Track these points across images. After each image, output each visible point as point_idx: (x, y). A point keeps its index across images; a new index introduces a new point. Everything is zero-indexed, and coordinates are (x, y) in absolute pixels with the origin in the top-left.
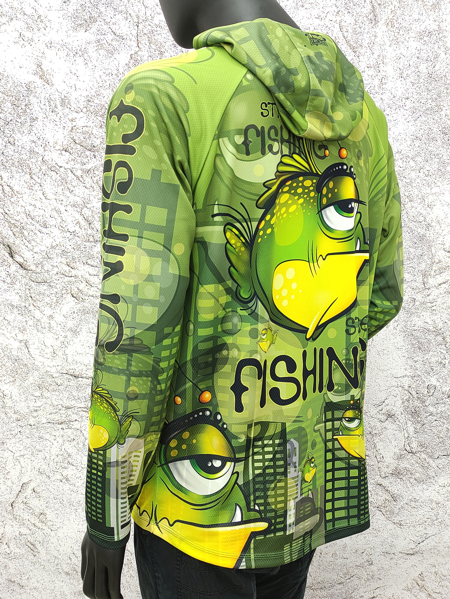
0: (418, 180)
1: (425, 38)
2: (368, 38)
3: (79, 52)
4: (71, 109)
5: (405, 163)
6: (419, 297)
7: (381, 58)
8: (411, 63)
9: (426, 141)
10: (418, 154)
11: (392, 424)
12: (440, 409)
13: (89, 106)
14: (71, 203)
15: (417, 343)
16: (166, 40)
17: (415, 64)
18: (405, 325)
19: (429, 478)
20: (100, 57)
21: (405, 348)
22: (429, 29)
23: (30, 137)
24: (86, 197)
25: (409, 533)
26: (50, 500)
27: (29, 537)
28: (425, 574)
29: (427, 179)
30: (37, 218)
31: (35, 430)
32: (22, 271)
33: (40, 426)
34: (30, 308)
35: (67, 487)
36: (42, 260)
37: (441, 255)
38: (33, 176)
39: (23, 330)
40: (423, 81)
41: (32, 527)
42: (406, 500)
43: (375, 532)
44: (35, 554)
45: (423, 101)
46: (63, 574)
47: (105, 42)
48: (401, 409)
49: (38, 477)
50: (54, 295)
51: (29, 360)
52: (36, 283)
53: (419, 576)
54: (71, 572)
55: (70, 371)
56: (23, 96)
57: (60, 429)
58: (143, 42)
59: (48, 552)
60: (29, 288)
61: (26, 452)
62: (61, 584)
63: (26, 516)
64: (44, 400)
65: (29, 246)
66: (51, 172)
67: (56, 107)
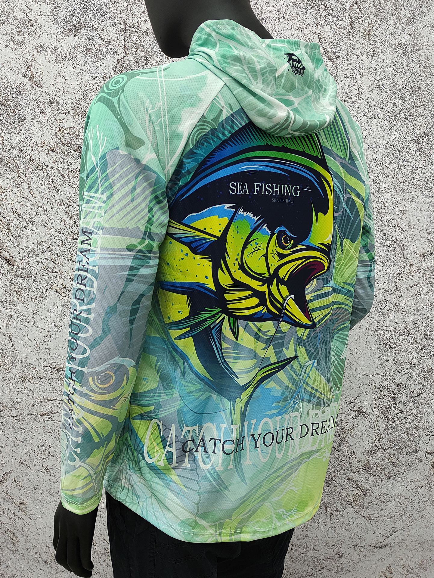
0: (391, 186)
1: (401, 51)
2: (346, 49)
3: (67, 56)
4: (60, 111)
5: (379, 170)
6: (391, 299)
7: (358, 69)
8: (387, 74)
9: (399, 149)
10: (392, 162)
11: (364, 421)
12: (409, 407)
13: (76, 108)
14: (57, 202)
15: (389, 343)
16: (152, 47)
17: (390, 75)
18: (377, 325)
19: (399, 474)
20: (88, 61)
21: (377, 348)
22: (404, 42)
23: (18, 137)
24: (72, 195)
25: (379, 527)
26: (30, 490)
27: (9, 525)
28: (393, 567)
29: (400, 185)
30: (24, 216)
31: (17, 422)
32: (7, 266)
33: (22, 417)
34: (14, 303)
35: (47, 477)
36: (27, 256)
37: (413, 259)
38: (21, 175)
39: (7, 324)
40: (397, 91)
41: (12, 516)
42: (375, 495)
43: (345, 525)
44: (14, 542)
45: (397, 111)
46: (41, 562)
47: (93, 46)
48: (373, 407)
49: (18, 468)
50: (38, 290)
51: (13, 353)
52: (21, 278)
53: (388, 568)
54: (49, 561)
55: (53, 364)
56: (13, 97)
57: (42, 421)
58: (130, 48)
59: (27, 541)
60: (14, 282)
61: (7, 443)
62: (40, 573)
63: (6, 505)
64: (27, 392)
65: (15, 241)
66: (38, 171)
67: (44, 108)
